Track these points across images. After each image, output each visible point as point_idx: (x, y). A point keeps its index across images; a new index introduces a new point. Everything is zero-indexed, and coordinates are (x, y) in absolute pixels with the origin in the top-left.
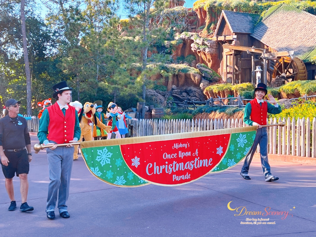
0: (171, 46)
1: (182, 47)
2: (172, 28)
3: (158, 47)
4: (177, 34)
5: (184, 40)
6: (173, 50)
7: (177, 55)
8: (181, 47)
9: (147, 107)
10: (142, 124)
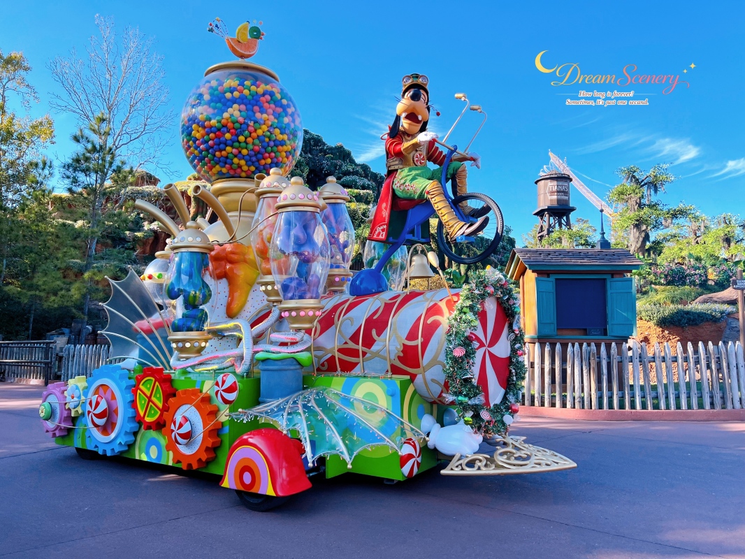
0: (136, 239)
1: (152, 243)
2: (139, 214)
3: (113, 239)
4: (146, 223)
5: (155, 232)
6: (137, 245)
7: (144, 252)
8: (150, 242)
9: (90, 327)
10: (80, 352)
